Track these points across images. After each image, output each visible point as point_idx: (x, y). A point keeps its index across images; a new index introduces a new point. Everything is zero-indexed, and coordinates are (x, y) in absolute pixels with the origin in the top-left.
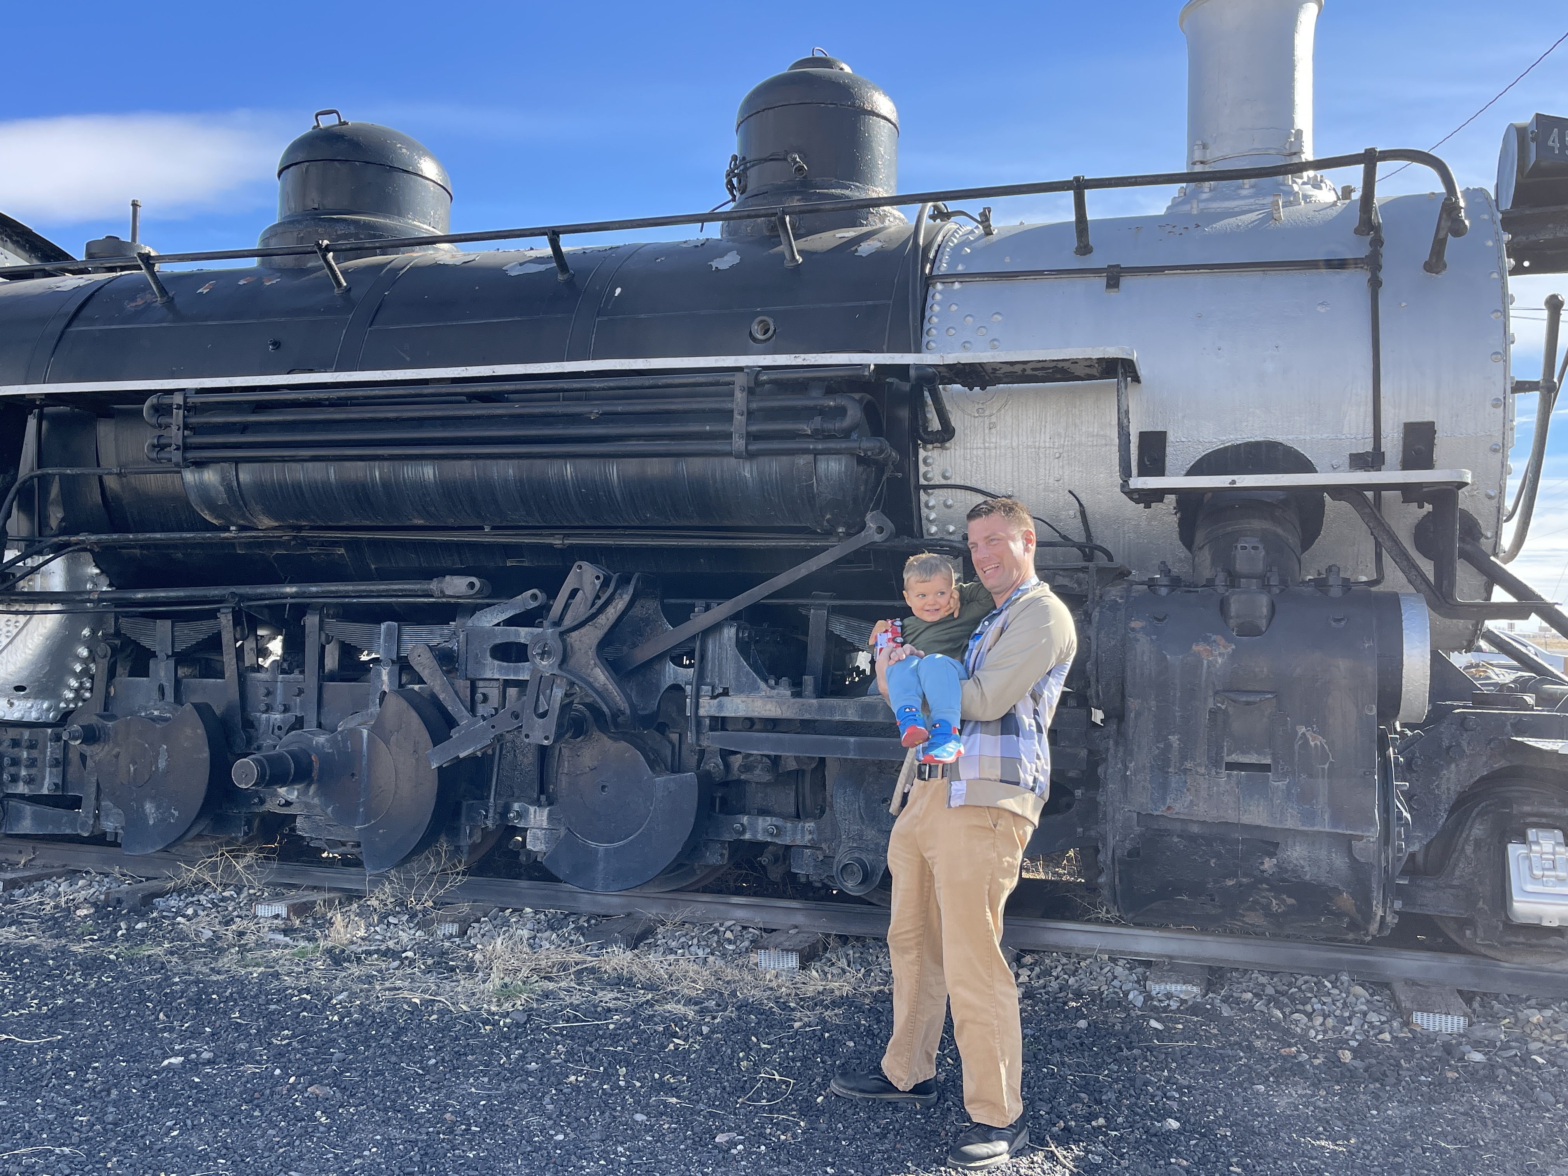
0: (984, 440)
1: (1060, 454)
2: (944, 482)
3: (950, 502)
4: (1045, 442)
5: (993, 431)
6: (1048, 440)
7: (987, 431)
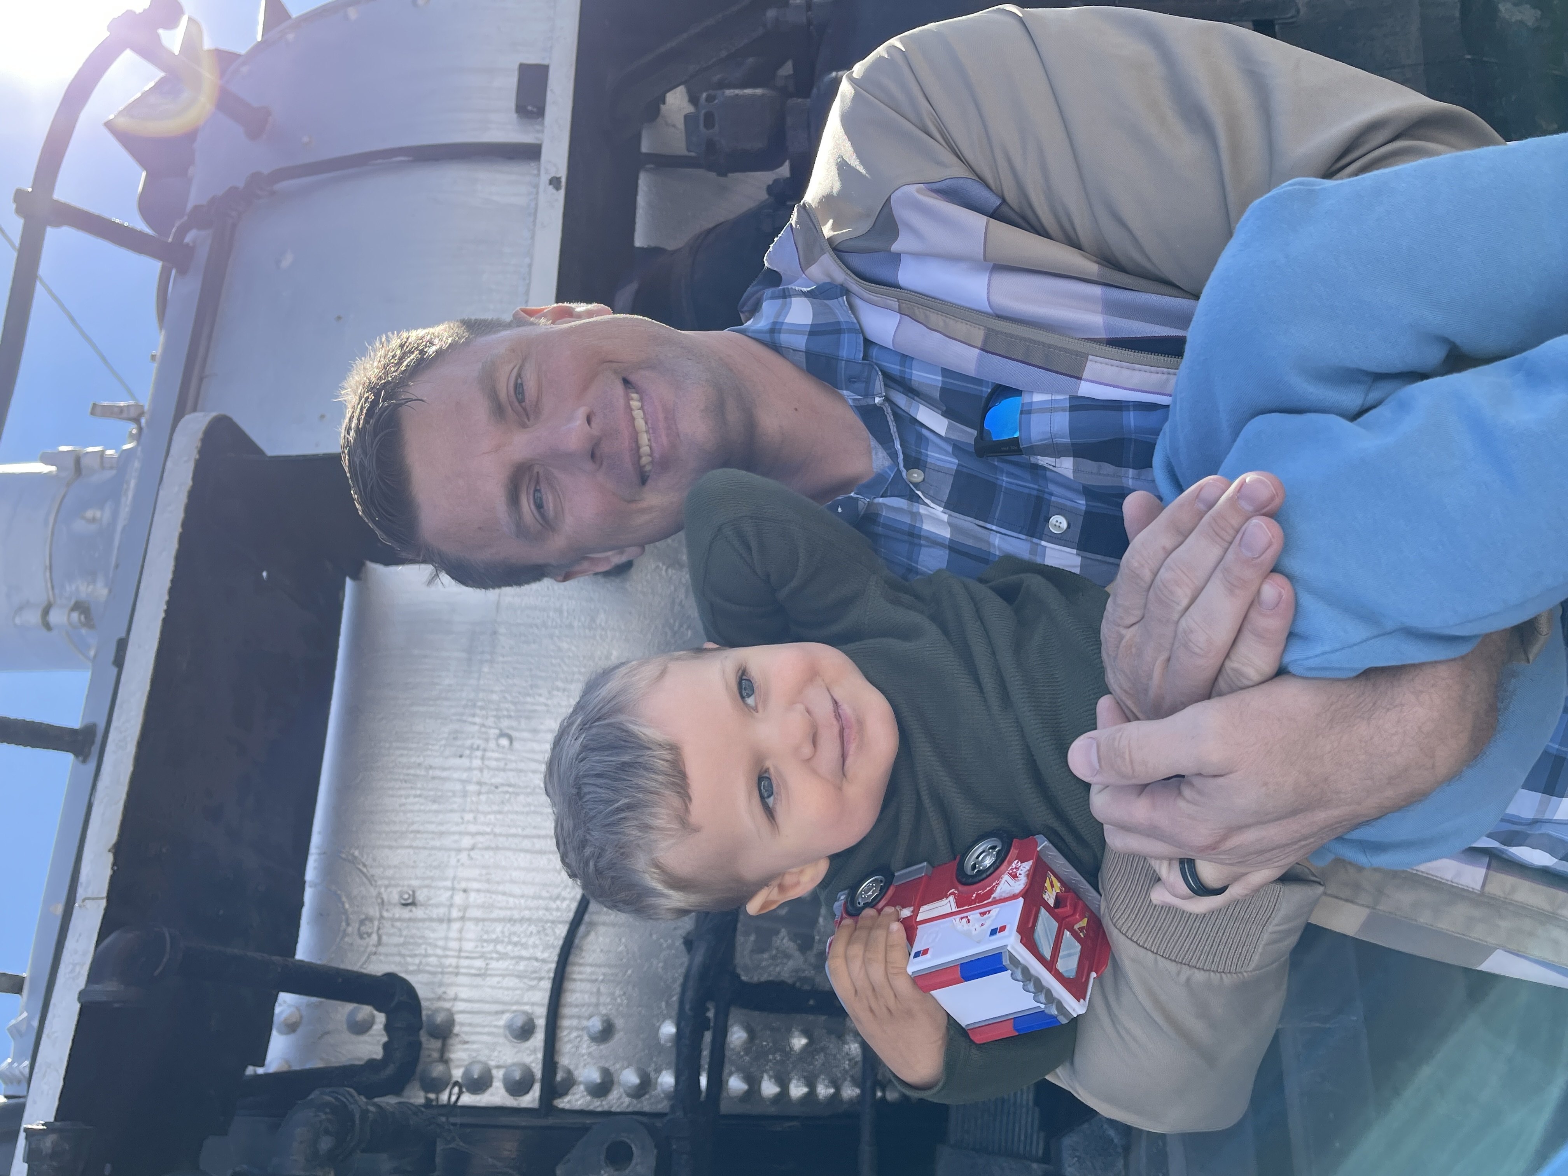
0: (440, 921)
1: (502, 735)
2: (539, 1038)
3: (596, 1024)
4: (470, 769)
5: (421, 896)
6: (465, 762)
7: (418, 912)
